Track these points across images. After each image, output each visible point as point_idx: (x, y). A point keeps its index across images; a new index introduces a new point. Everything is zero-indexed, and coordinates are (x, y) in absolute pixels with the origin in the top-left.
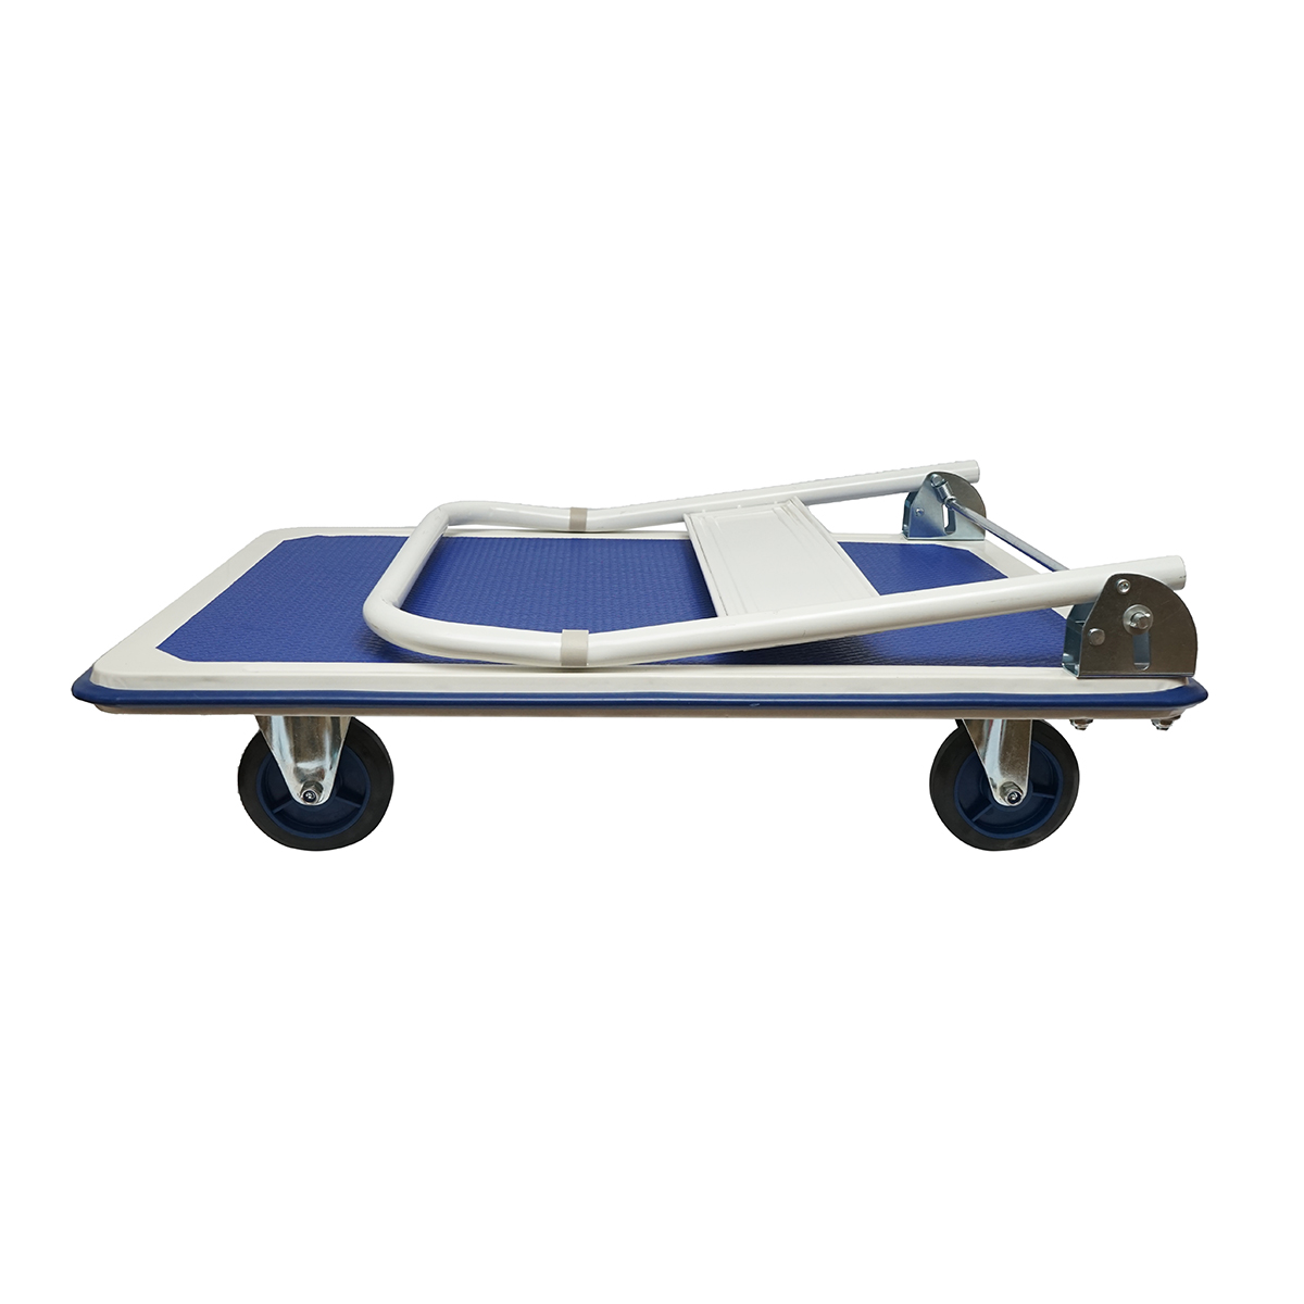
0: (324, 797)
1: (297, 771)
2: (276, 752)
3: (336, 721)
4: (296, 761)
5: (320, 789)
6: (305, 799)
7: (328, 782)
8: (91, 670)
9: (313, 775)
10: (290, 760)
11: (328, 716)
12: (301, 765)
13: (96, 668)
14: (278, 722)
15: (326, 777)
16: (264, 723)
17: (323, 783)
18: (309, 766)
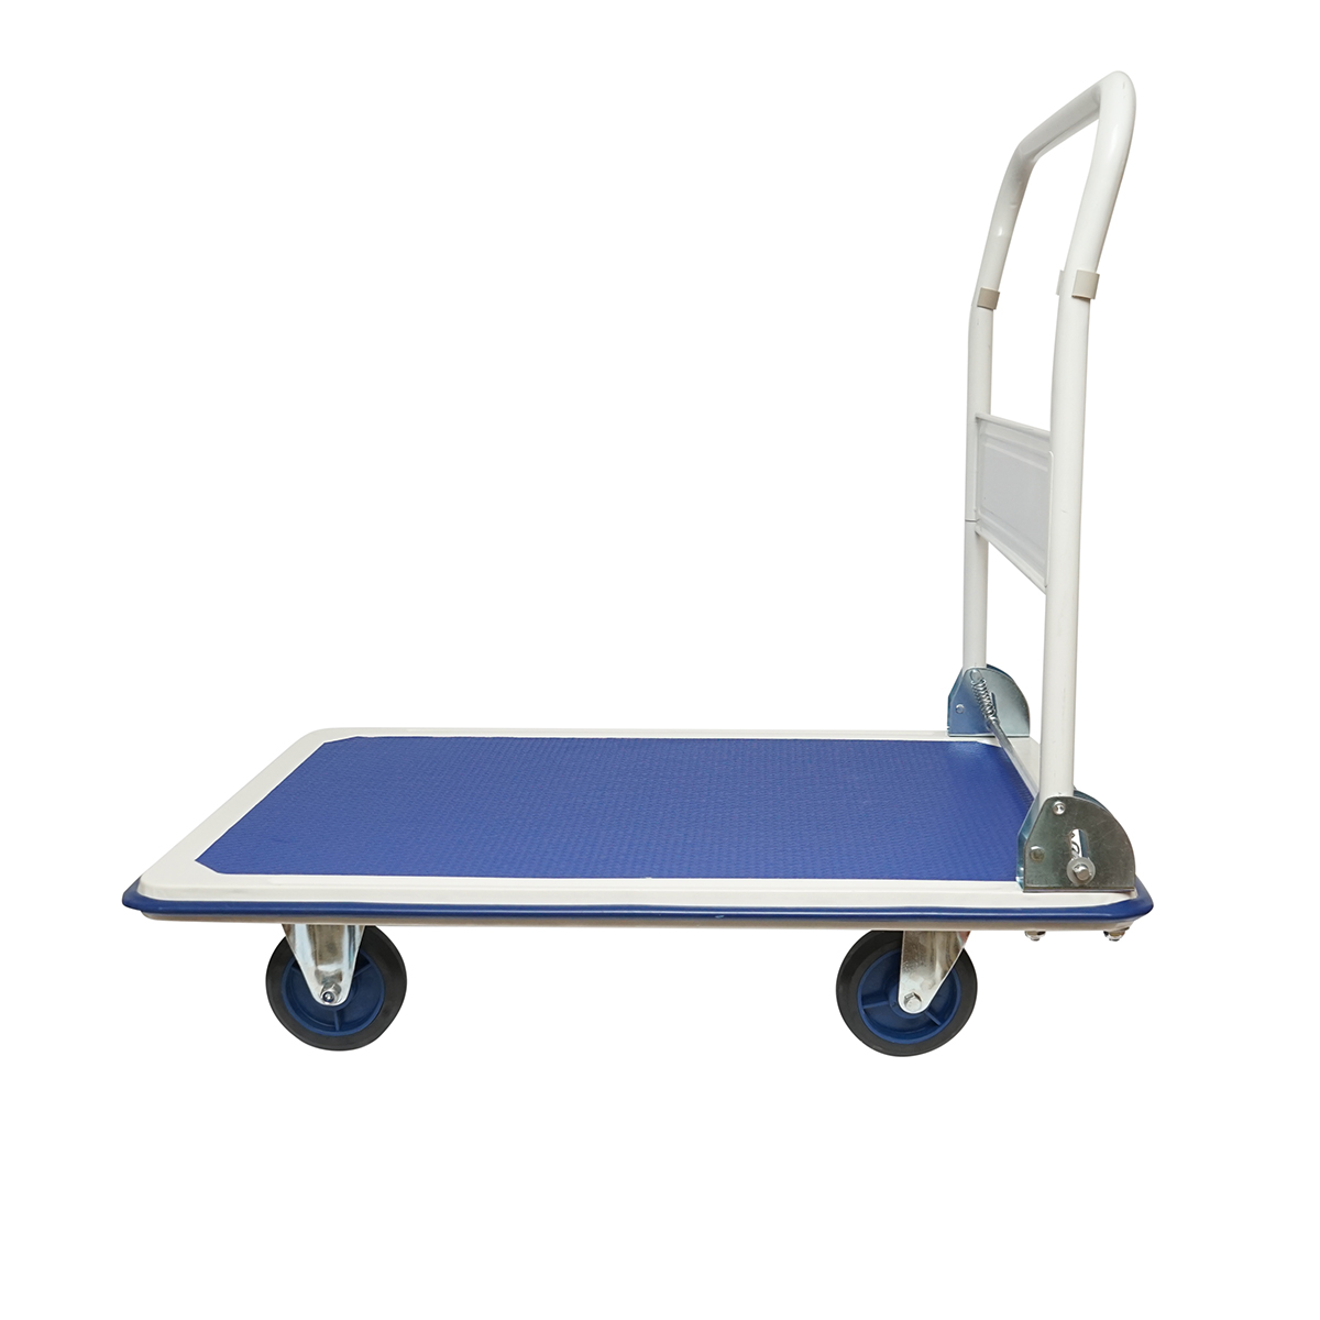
0: (342, 998)
1: (318, 973)
2: (298, 956)
3: (352, 930)
4: (316, 965)
5: (338, 990)
6: (325, 999)
7: (346, 984)
8: (137, 882)
9: (333, 977)
10: (312, 963)
11: (346, 925)
12: (321, 968)
13: (142, 879)
14: (301, 929)
15: (344, 979)
16: (288, 930)
17: (341, 984)
18: (329, 969)
